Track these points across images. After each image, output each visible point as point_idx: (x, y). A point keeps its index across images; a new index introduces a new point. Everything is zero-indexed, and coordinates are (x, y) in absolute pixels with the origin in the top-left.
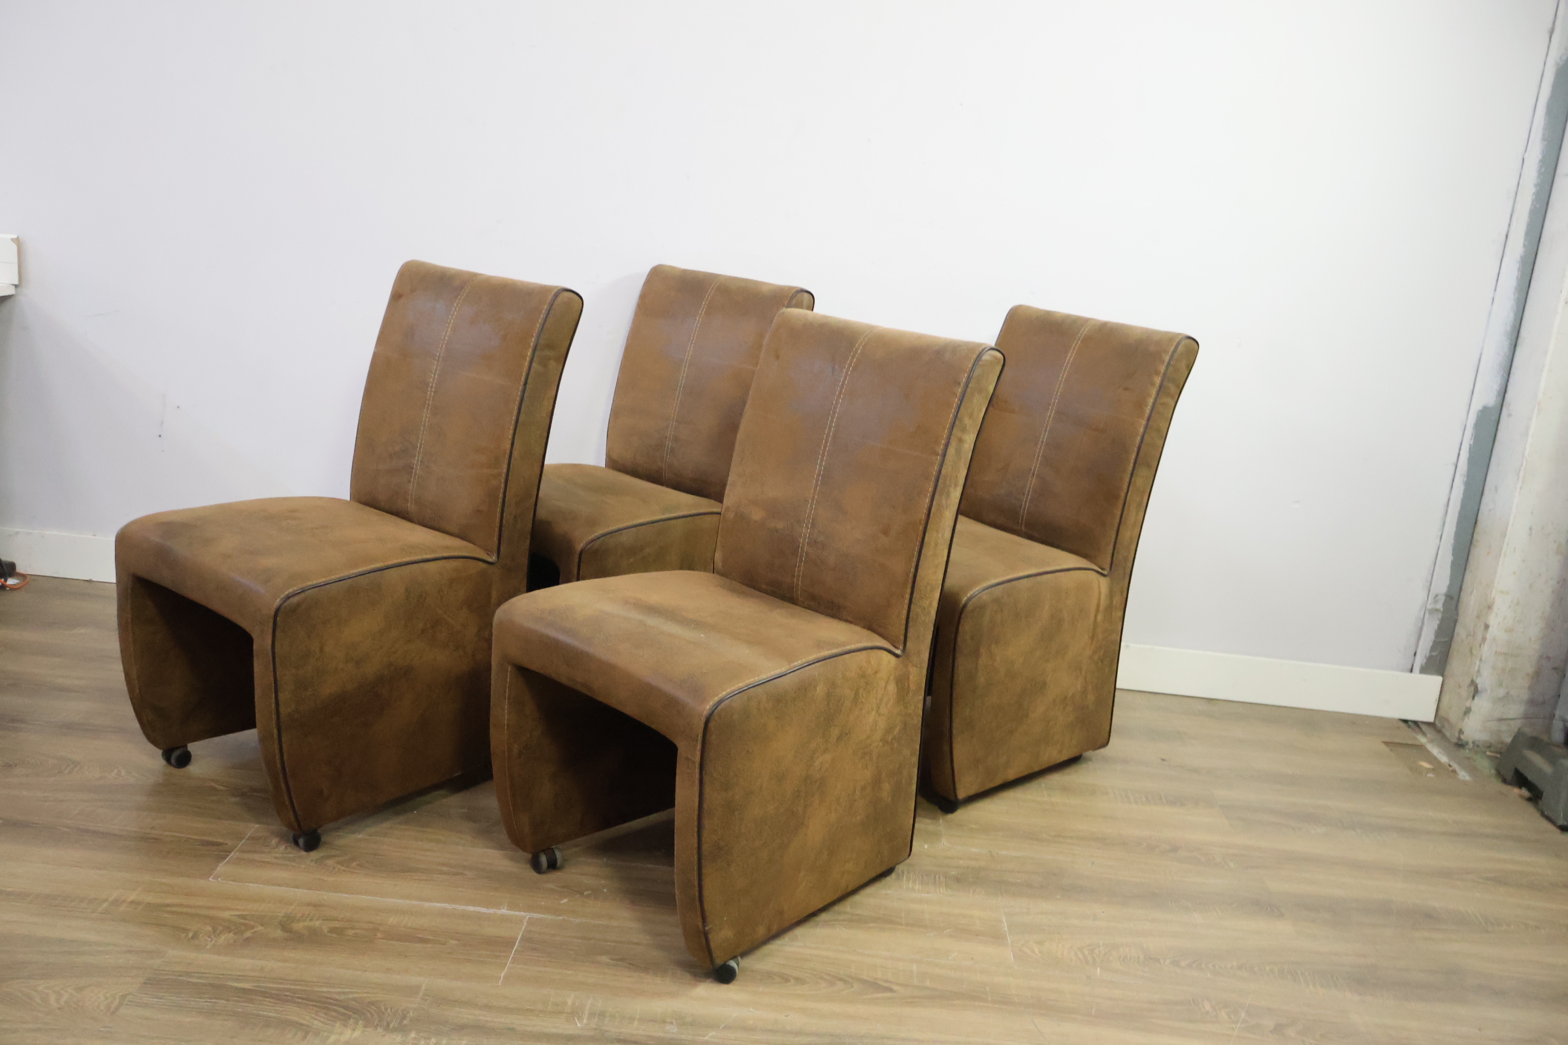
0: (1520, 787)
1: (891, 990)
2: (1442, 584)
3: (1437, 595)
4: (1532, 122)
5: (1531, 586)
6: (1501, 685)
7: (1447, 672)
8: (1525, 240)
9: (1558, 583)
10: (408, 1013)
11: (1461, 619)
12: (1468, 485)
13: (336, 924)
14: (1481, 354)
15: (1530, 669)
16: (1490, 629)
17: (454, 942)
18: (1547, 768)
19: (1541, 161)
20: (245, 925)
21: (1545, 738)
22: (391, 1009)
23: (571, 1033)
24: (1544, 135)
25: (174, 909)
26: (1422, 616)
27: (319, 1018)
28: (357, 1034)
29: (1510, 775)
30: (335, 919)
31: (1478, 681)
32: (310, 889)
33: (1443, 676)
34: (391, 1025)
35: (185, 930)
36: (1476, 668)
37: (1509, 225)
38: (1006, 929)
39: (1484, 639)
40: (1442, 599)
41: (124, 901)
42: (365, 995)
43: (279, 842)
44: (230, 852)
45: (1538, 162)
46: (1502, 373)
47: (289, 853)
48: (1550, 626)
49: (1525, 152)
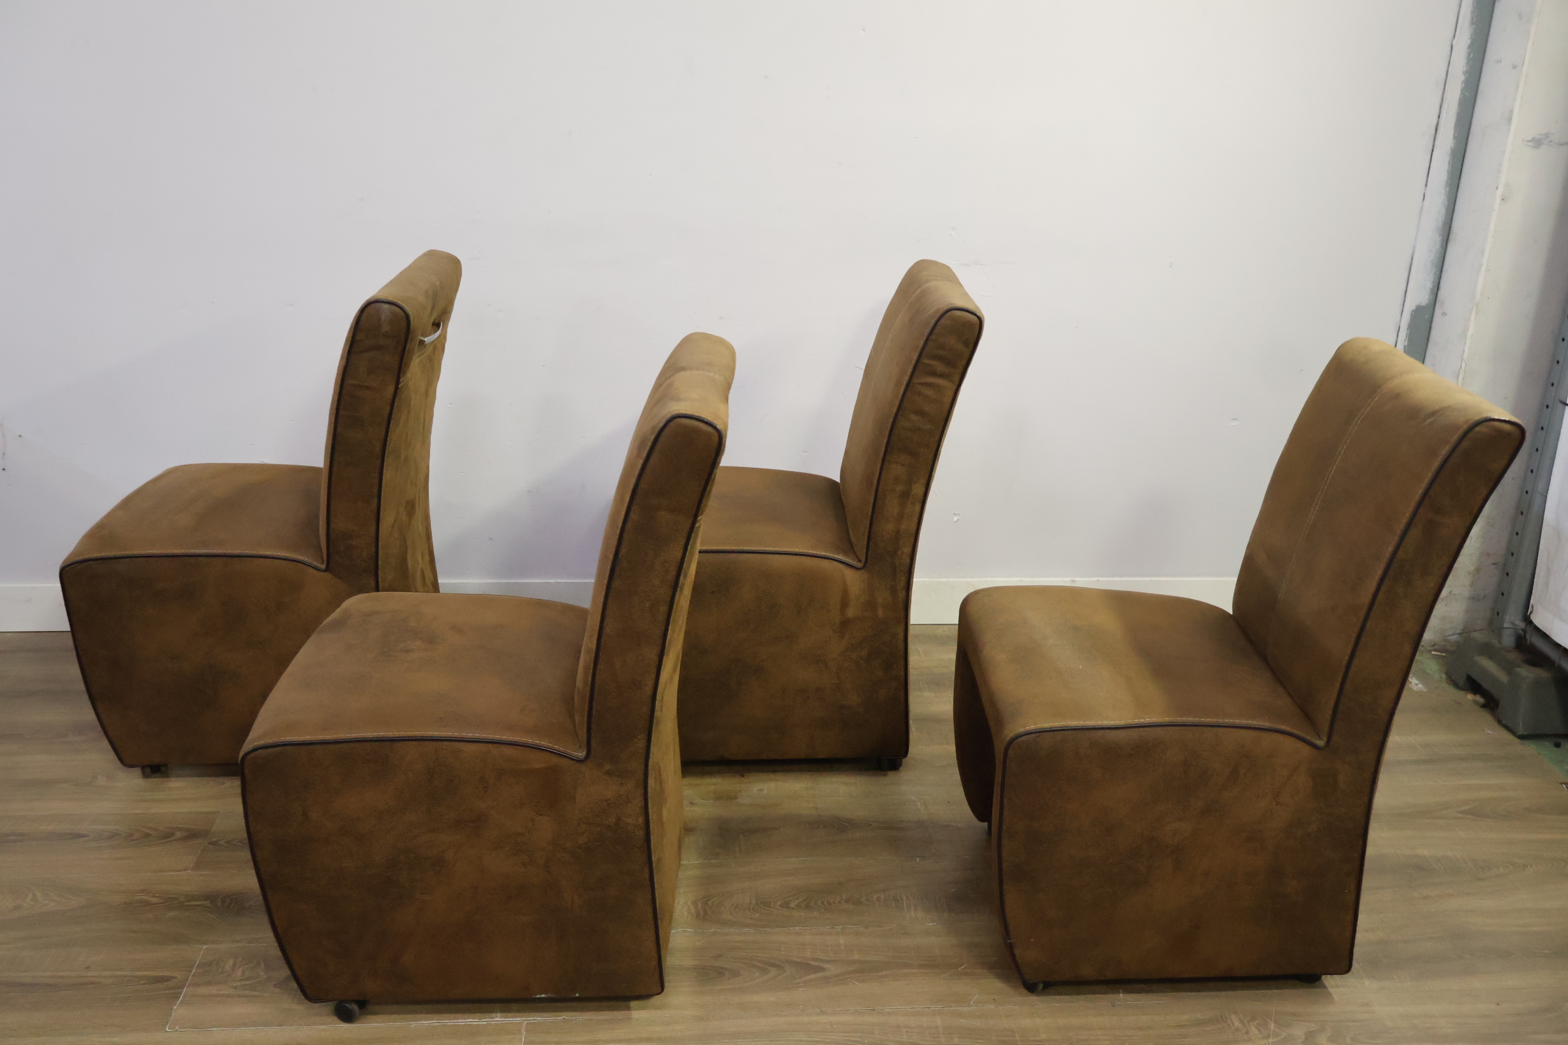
0: (1475, 694)
4: (1460, 6)
8: (1455, 131)
14: (1413, 253)
15: (1472, 568)
18: (1503, 677)
19: (1469, 47)
21: (1495, 642)
24: (1472, 18)
29: (1462, 681)
37: (1439, 116)
43: (234, 965)
44: (182, 987)
45: (1467, 47)
46: (1435, 270)
47: (247, 979)
48: (1490, 522)
49: (1454, 37)
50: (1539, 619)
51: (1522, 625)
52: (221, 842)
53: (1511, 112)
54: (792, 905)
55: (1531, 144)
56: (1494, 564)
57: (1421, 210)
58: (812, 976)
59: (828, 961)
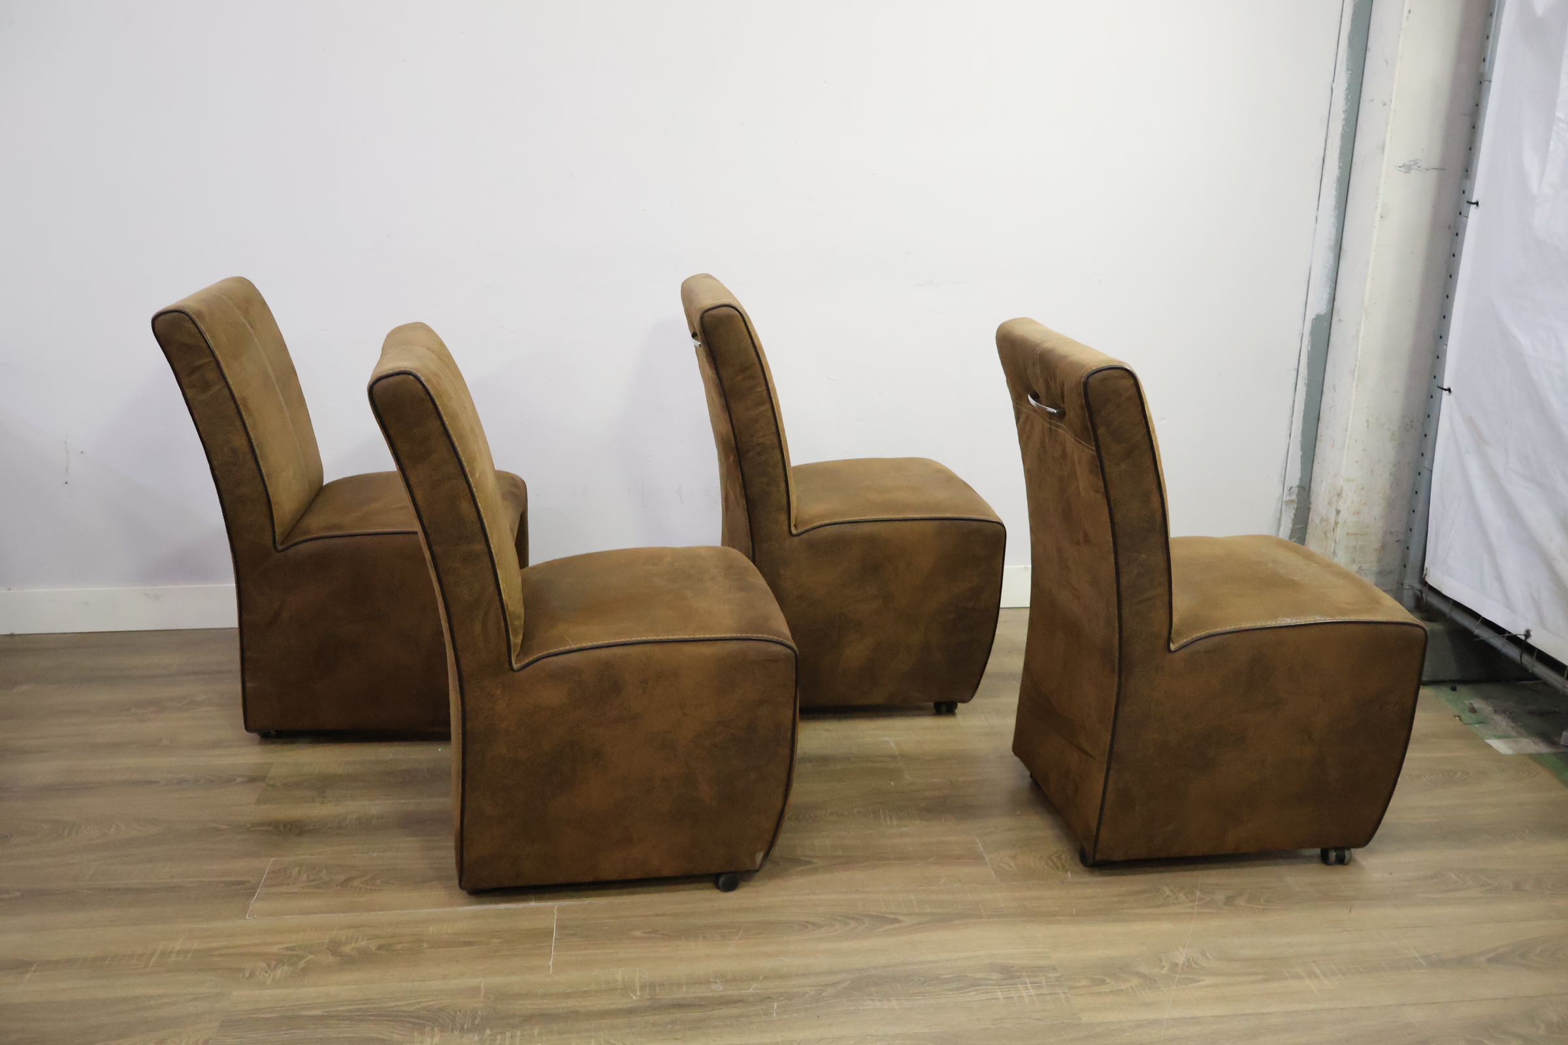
1: (898, 921)
2: (1294, 478)
3: (1291, 488)
4: (1337, 55)
5: (1372, 472)
8: (1340, 162)
9: (1395, 466)
10: (477, 1012)
11: (1313, 506)
12: (1309, 386)
13: (381, 942)
14: (1310, 269)
15: (1377, 545)
16: (1341, 514)
17: (495, 941)
19: (1347, 90)
20: (297, 956)
22: (460, 1012)
23: (630, 1005)
24: (1348, 65)
25: (223, 952)
26: (1280, 508)
27: (396, 1031)
28: (436, 1040)
30: (378, 937)
32: (345, 912)
34: (466, 1026)
35: (241, 970)
36: (1332, 550)
37: (1325, 150)
38: (982, 849)
39: (1336, 523)
40: (1295, 490)
41: (171, 952)
42: (431, 1003)
43: (300, 872)
44: (254, 888)
45: (1345, 91)
46: (1330, 283)
47: (313, 881)
48: (1391, 504)
49: (1333, 81)
50: (1431, 580)
51: (1417, 586)
52: (278, 785)
53: (1384, 142)
55: (1402, 169)
56: (1397, 541)
57: (1315, 229)
59: (817, 857)
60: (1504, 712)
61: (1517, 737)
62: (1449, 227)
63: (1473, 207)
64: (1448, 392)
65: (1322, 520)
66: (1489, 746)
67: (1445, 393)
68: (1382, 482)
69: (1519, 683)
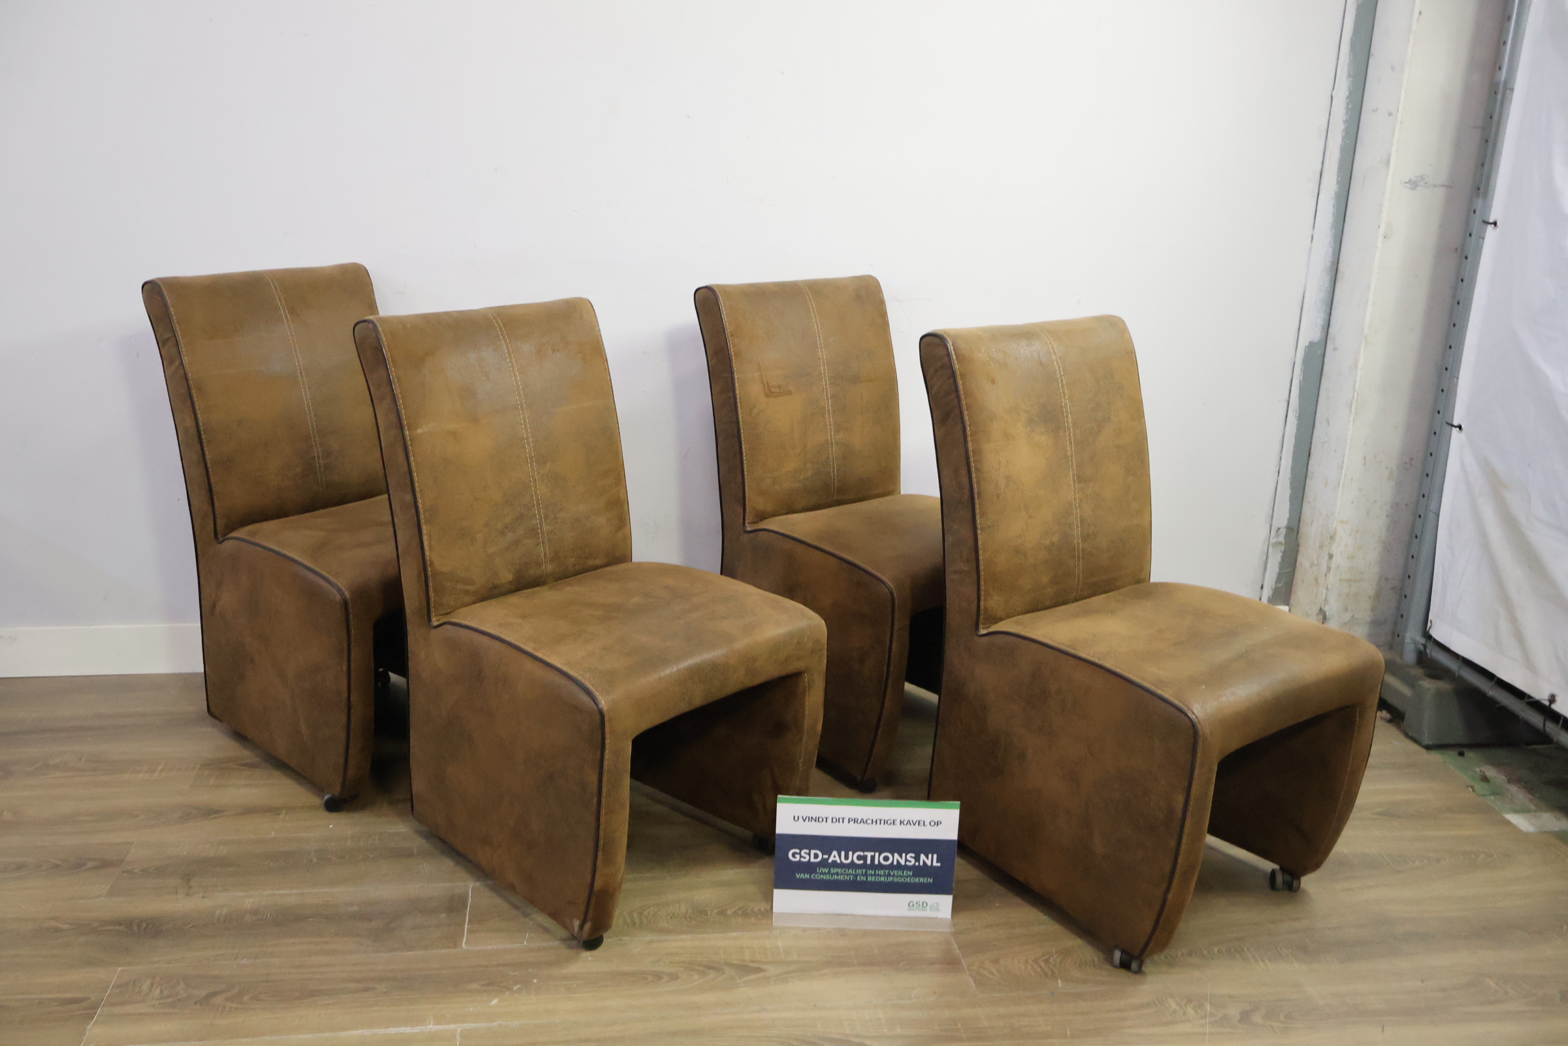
0: (1384, 712)
2: (1282, 518)
3: (1279, 529)
4: (1338, 60)
5: (1368, 513)
6: (1347, 610)
7: (1293, 600)
8: (1338, 177)
9: (1392, 507)
11: (1302, 550)
12: (1300, 418)
14: (1304, 292)
15: (1371, 592)
16: (1334, 558)
18: (1406, 690)
19: (1348, 95)
21: (1398, 660)
24: (1349, 71)
26: (1266, 550)
31: (1326, 609)
32: (203, 1040)
33: (1288, 605)
36: (1324, 597)
37: (1323, 163)
38: (958, 951)
39: (1329, 569)
40: (1283, 531)
43: (152, 985)
44: (95, 1007)
45: (1345, 98)
46: (1325, 308)
47: (169, 997)
48: (1387, 548)
49: (1334, 89)
50: (1437, 633)
51: (1422, 641)
52: (136, 871)
53: (1389, 155)
54: (729, 912)
55: (1408, 185)
56: (1392, 589)
57: (1310, 250)
58: (754, 977)
59: (767, 963)
60: (1517, 781)
61: (1535, 811)
62: (1456, 250)
63: (1490, 228)
64: (1458, 429)
65: (1312, 565)
66: (1508, 823)
67: (1455, 431)
68: (1378, 525)
69: (1529, 747)
